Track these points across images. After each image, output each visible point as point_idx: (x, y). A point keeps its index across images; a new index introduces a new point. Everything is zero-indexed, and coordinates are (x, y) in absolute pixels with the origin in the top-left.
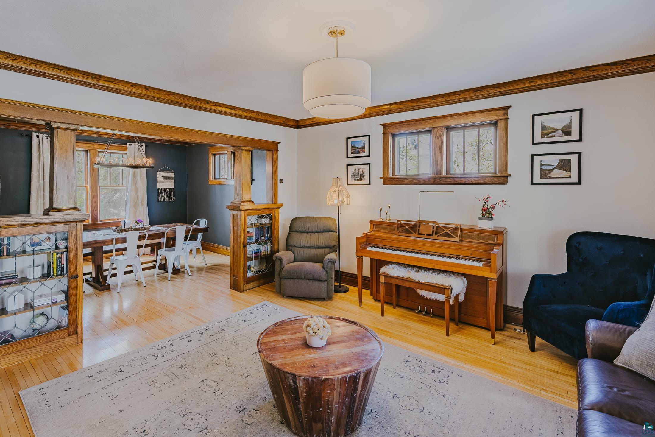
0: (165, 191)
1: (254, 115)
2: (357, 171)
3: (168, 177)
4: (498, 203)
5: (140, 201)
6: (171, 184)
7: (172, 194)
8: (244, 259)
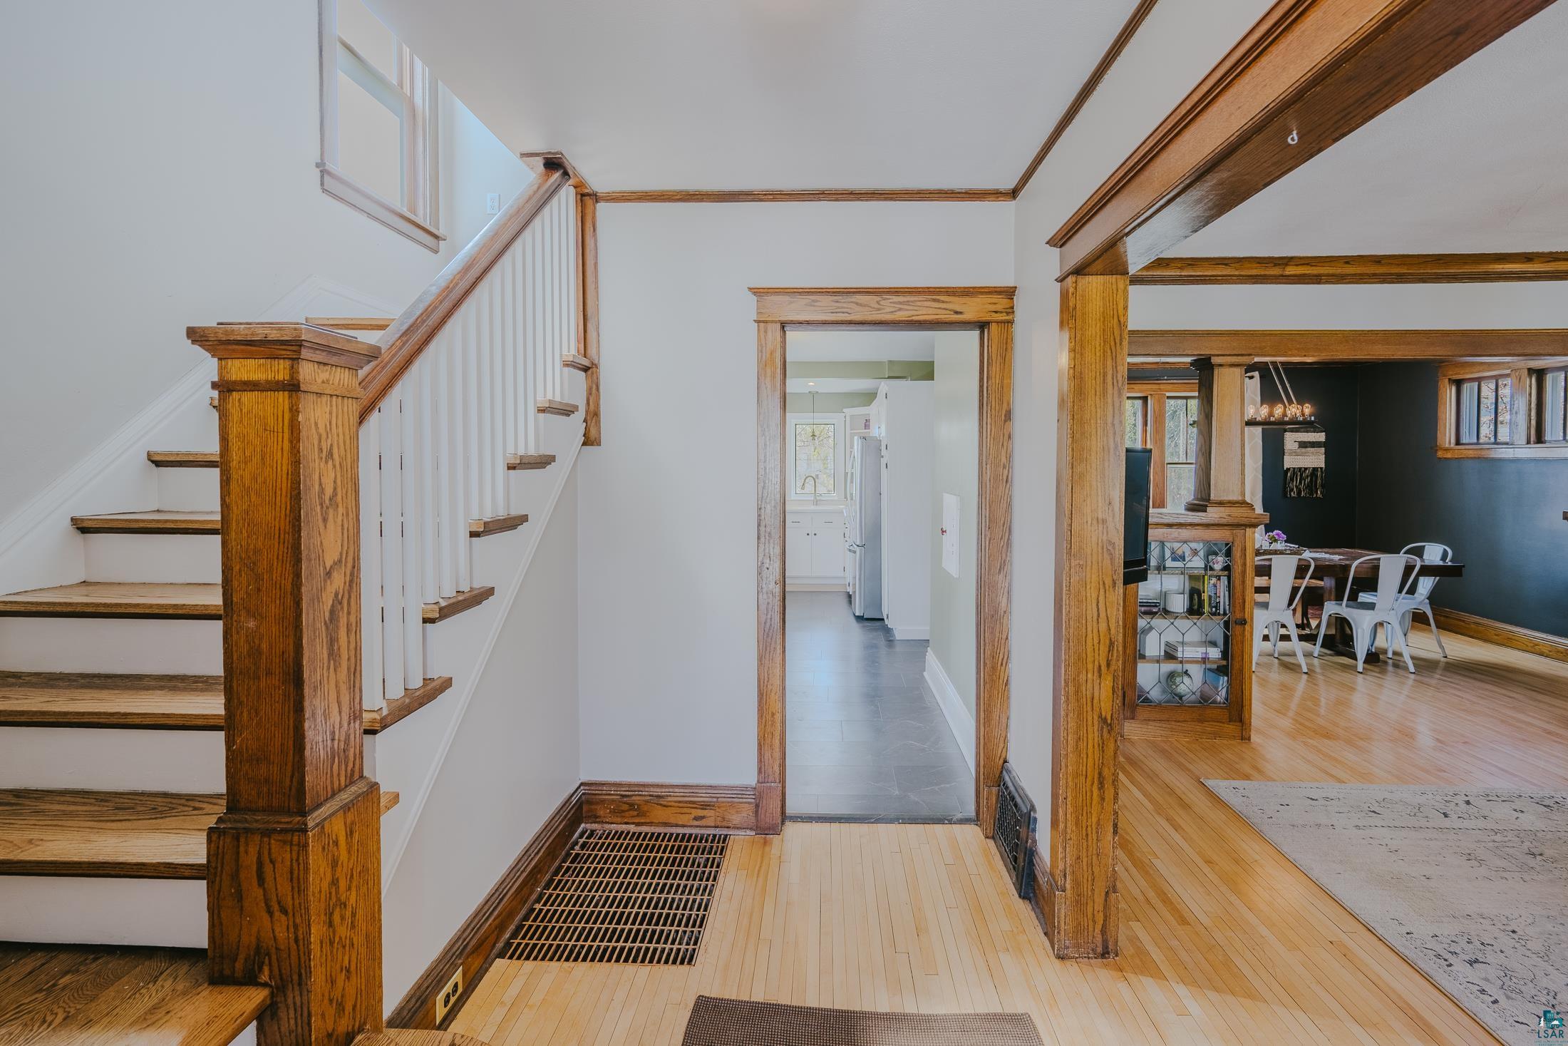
0: (1301, 475)
3: (1310, 442)
6: (1316, 459)
7: (1319, 481)
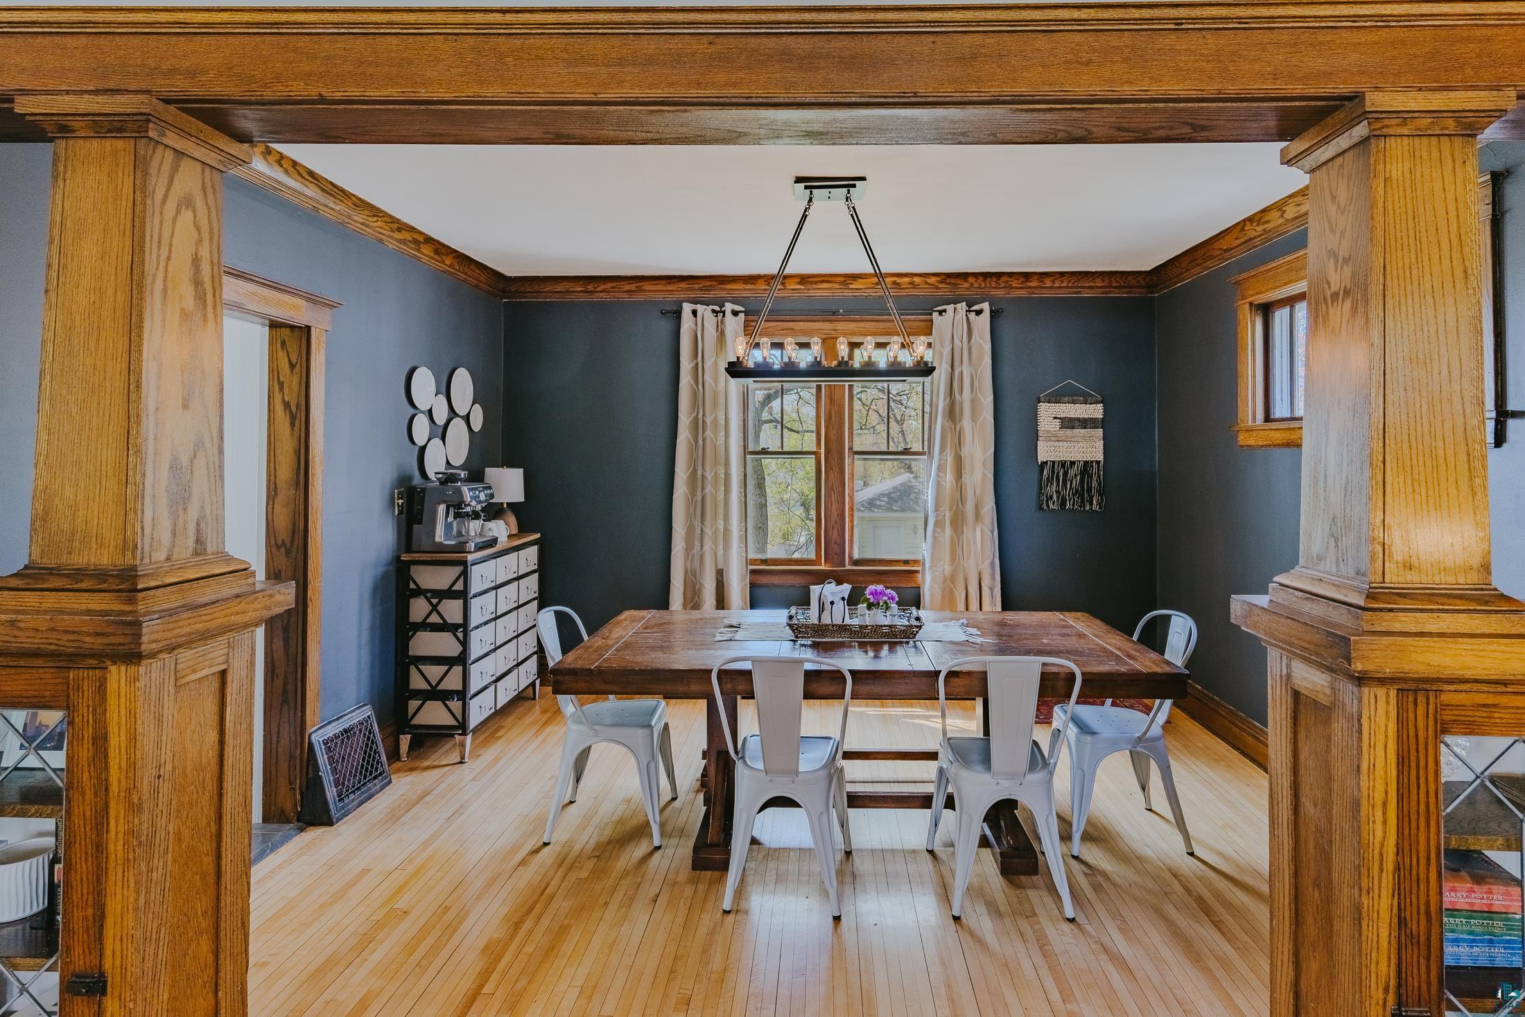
0: (1065, 474)
3: (1079, 420)
5: (970, 506)
6: (1088, 448)
7: (1094, 484)
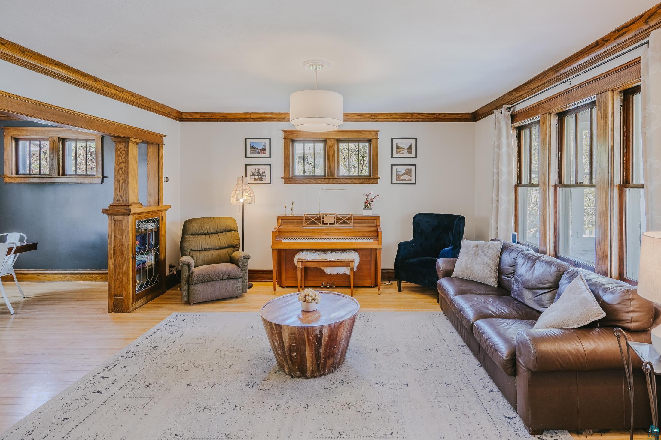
1: (142, 102)
2: (257, 171)
4: (375, 198)
8: (132, 272)
